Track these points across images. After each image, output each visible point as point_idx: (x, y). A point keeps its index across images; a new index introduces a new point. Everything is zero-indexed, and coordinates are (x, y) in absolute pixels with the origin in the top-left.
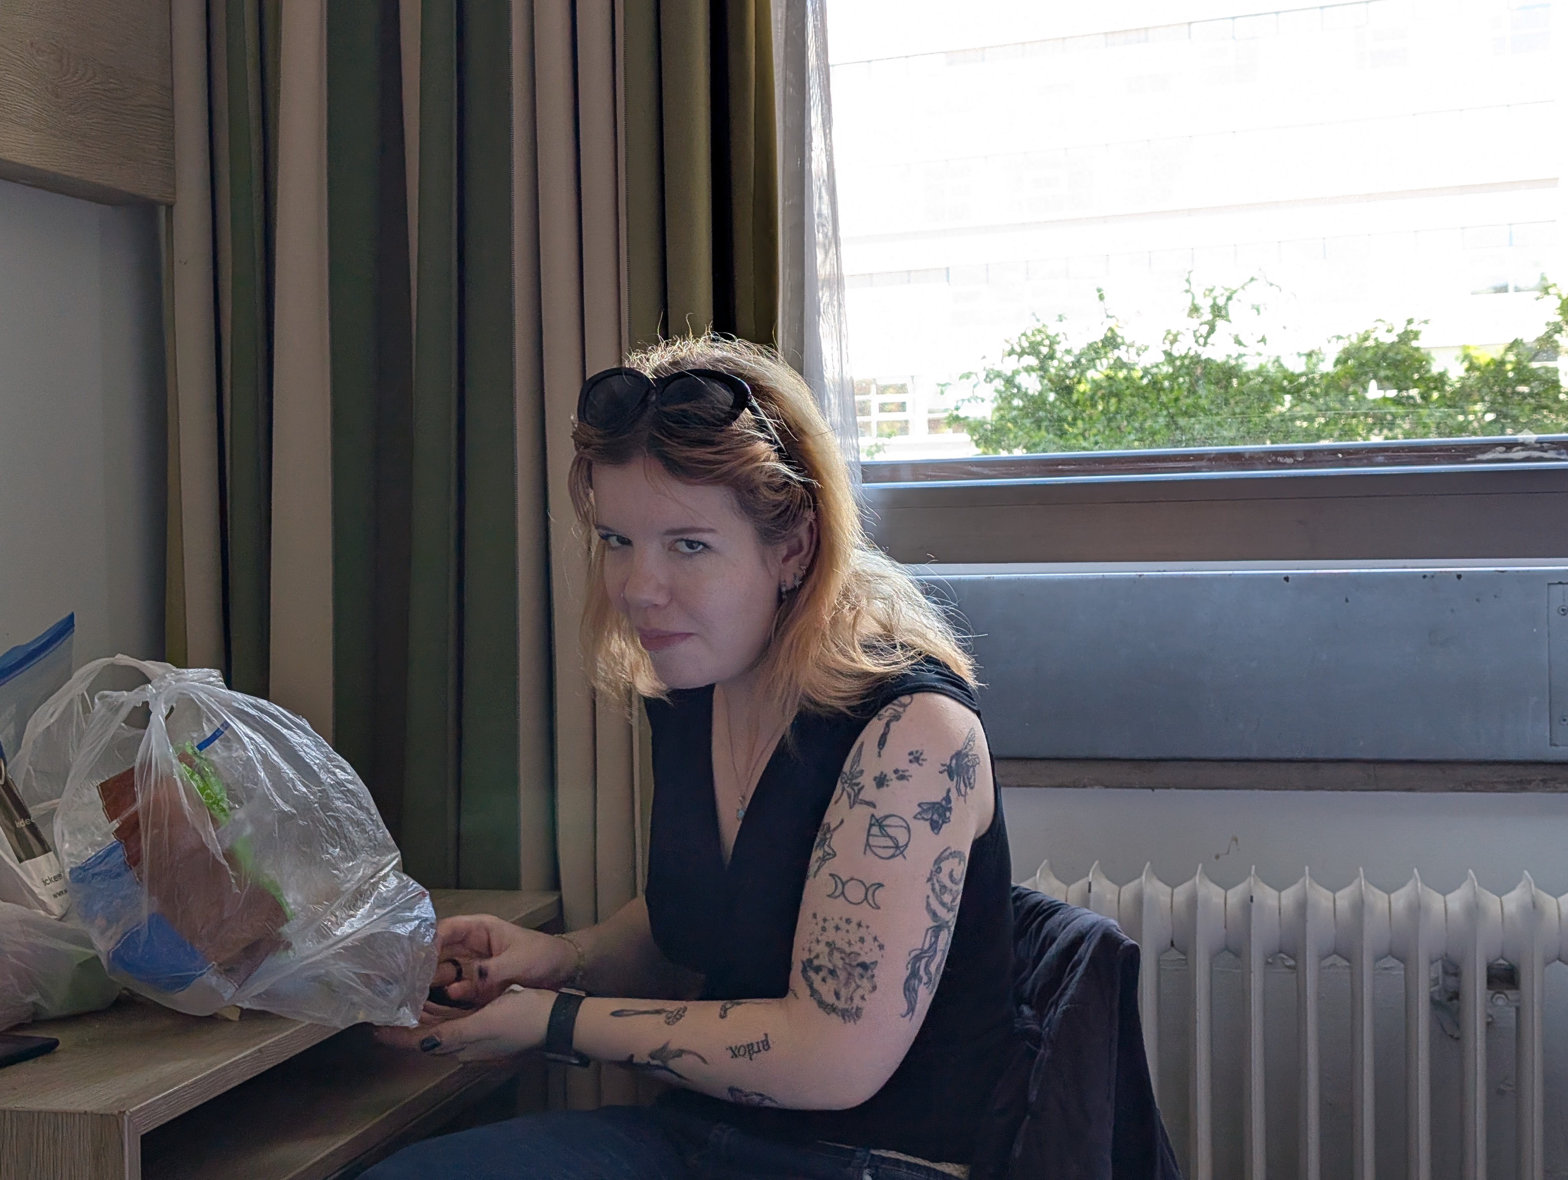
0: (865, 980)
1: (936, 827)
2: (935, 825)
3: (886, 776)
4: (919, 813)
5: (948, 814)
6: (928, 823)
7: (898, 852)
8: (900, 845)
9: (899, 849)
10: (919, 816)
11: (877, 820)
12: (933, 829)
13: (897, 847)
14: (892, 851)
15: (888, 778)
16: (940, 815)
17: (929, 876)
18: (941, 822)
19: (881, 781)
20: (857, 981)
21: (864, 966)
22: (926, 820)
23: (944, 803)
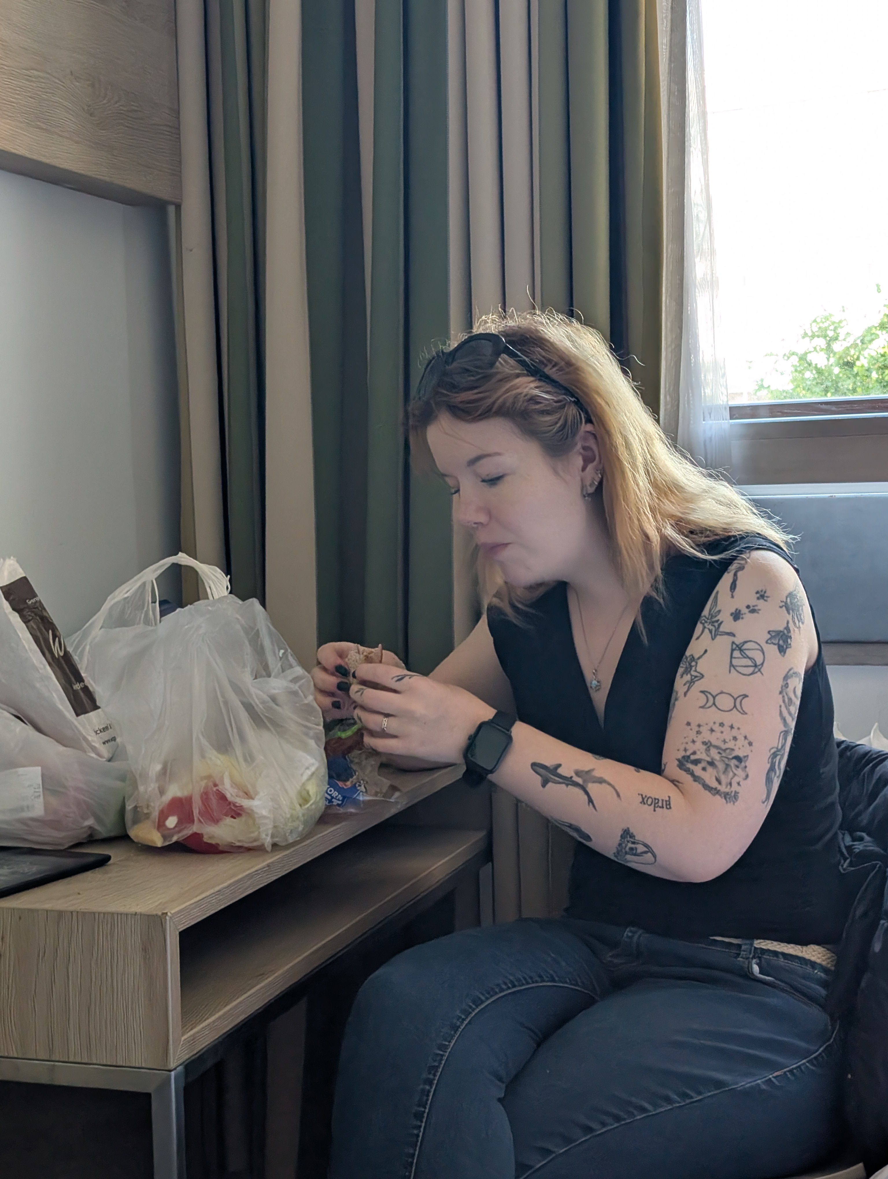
0: (739, 770)
1: (782, 650)
2: (781, 648)
3: (740, 611)
4: (770, 639)
5: (789, 640)
6: (776, 647)
7: (757, 670)
8: (758, 663)
9: (757, 667)
10: (769, 642)
11: (737, 646)
12: (780, 652)
13: (756, 666)
14: (751, 670)
15: (742, 612)
16: (784, 642)
17: (780, 689)
18: (785, 647)
19: (737, 616)
20: (734, 770)
21: (738, 758)
22: (774, 644)
23: (786, 632)
